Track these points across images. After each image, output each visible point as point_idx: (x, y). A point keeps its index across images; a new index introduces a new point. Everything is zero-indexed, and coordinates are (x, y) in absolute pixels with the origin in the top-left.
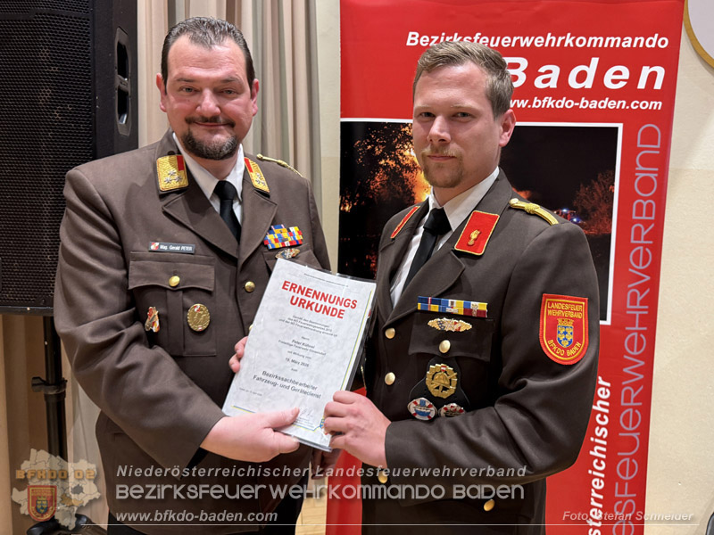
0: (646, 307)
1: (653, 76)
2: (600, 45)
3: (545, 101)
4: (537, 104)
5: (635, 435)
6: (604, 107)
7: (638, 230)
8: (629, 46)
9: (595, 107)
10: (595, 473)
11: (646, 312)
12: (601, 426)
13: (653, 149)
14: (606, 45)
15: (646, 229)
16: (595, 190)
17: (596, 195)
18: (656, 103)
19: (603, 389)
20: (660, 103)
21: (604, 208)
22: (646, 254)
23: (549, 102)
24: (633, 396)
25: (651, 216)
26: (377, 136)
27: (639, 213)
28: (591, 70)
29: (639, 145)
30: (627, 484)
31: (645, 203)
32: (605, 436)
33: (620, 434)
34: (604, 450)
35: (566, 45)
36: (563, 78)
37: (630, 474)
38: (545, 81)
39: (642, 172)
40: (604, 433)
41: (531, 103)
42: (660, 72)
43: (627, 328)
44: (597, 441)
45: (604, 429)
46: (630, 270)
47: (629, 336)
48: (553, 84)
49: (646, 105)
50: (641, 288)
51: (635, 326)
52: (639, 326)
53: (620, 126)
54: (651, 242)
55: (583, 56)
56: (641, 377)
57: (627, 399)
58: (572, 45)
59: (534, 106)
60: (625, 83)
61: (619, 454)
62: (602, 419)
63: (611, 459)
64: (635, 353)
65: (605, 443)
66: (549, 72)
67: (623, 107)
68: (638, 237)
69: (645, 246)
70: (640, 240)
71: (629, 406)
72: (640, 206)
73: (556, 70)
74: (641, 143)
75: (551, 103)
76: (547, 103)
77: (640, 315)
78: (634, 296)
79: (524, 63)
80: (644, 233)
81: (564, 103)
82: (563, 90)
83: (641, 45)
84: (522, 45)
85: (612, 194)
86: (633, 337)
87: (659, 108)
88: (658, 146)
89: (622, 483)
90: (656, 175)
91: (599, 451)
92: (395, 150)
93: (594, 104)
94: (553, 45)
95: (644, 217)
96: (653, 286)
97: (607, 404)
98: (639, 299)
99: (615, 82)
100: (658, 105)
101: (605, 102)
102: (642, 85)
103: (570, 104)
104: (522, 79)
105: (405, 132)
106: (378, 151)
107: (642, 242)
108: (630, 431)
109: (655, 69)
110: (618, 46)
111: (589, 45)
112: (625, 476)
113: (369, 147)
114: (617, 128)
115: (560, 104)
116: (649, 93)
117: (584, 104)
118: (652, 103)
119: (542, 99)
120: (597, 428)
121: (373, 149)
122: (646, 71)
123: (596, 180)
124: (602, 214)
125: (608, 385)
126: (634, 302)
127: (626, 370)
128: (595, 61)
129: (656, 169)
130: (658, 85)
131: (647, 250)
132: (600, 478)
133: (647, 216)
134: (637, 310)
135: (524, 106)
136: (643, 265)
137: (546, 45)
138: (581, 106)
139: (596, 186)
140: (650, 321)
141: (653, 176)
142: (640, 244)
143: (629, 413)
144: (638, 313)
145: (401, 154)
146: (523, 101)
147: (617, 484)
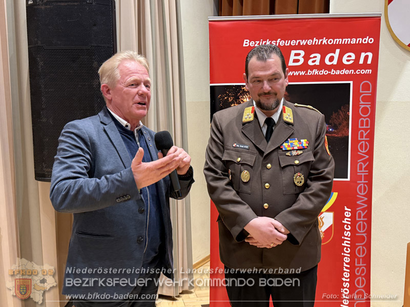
0: (367, 171)
1: (366, 58)
2: (340, 43)
3: (314, 71)
4: (310, 73)
5: (364, 235)
6: (343, 73)
7: (362, 133)
8: (354, 43)
9: (339, 74)
10: (345, 254)
11: (367, 174)
12: (347, 231)
13: (368, 93)
14: (343, 43)
15: (365, 133)
16: (340, 115)
17: (341, 117)
18: (369, 70)
19: (347, 212)
20: (371, 70)
21: (345, 123)
22: (366, 145)
23: (316, 72)
24: (362, 215)
25: (368, 126)
26: (230, 92)
27: (362, 125)
28: (336, 55)
29: (361, 92)
30: (361, 259)
31: (365, 120)
32: (349, 236)
33: (357, 234)
34: (349, 242)
35: (323, 43)
36: (322, 60)
37: (363, 254)
38: (314, 62)
39: (363, 105)
40: (349, 234)
41: (307, 73)
42: (370, 55)
43: (358, 182)
44: (345, 238)
45: (348, 232)
46: (359, 153)
47: (360, 186)
48: (317, 63)
49: (363, 72)
50: (364, 162)
51: (362, 181)
52: (364, 181)
53: (351, 82)
54: (368, 139)
55: (332, 49)
56: (366, 206)
57: (360, 217)
58: (326, 43)
59: (308, 74)
60: (353, 61)
61: (357, 244)
62: (347, 227)
63: (353, 247)
64: (363, 194)
65: (349, 239)
66: (315, 57)
67: (352, 73)
68: (362, 137)
69: (366, 141)
70: (363, 138)
71: (361, 220)
72: (362, 121)
73: (319, 56)
74: (362, 91)
75: (317, 72)
76: (314, 73)
77: (364, 175)
78: (361, 166)
79: (302, 53)
80: (365, 135)
81: (323, 72)
82: (322, 65)
83: (360, 42)
84: (301, 44)
85: (349, 116)
86: (361, 186)
87: (370, 73)
88: (370, 92)
89: (359, 259)
90: (370, 106)
91: (347, 243)
92: (239, 99)
93: (338, 72)
94: (317, 44)
95: (364, 127)
96: (370, 160)
97: (350, 220)
98: (364, 167)
99: (348, 61)
100: (369, 71)
101: (344, 71)
102: (361, 62)
103: (326, 72)
104: (302, 61)
105: (244, 90)
106: (230, 100)
107: (364, 139)
108: (361, 232)
109: (368, 54)
110: (349, 43)
111: (335, 43)
112: (360, 255)
113: (226, 98)
114: (350, 84)
115: (321, 73)
116: (365, 66)
117: (333, 72)
118: (366, 70)
119: (312, 71)
120: (345, 232)
121: (228, 98)
122: (363, 55)
123: (340, 109)
124: (344, 126)
125: (350, 210)
126: (361, 169)
127: (358, 202)
128: (338, 51)
129: (370, 103)
130: (369, 62)
131: (367, 143)
132: (348, 257)
133: (366, 126)
134: (363, 173)
135: (303, 74)
136: (365, 150)
137: (314, 44)
138: (332, 73)
139: (341, 113)
140: (369, 178)
141: (368, 106)
142: (363, 140)
143: (360, 224)
144: (363, 174)
145: (242, 101)
146: (302, 72)
147: (356, 260)
